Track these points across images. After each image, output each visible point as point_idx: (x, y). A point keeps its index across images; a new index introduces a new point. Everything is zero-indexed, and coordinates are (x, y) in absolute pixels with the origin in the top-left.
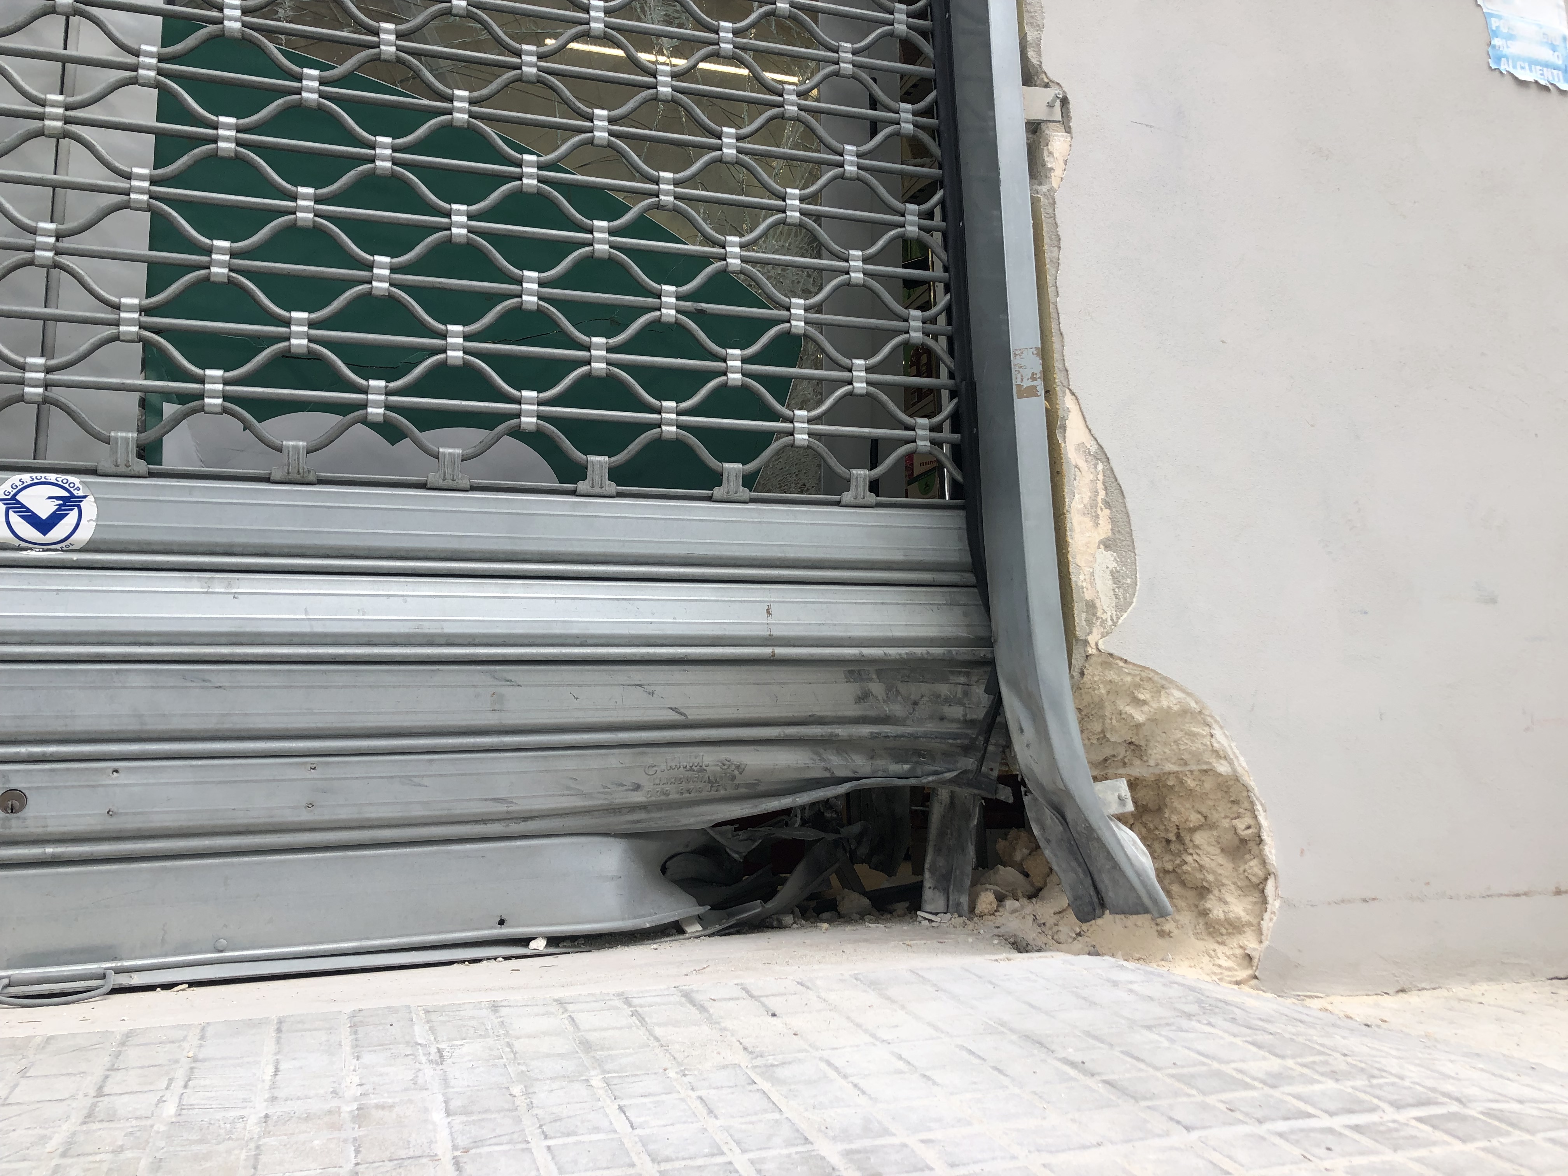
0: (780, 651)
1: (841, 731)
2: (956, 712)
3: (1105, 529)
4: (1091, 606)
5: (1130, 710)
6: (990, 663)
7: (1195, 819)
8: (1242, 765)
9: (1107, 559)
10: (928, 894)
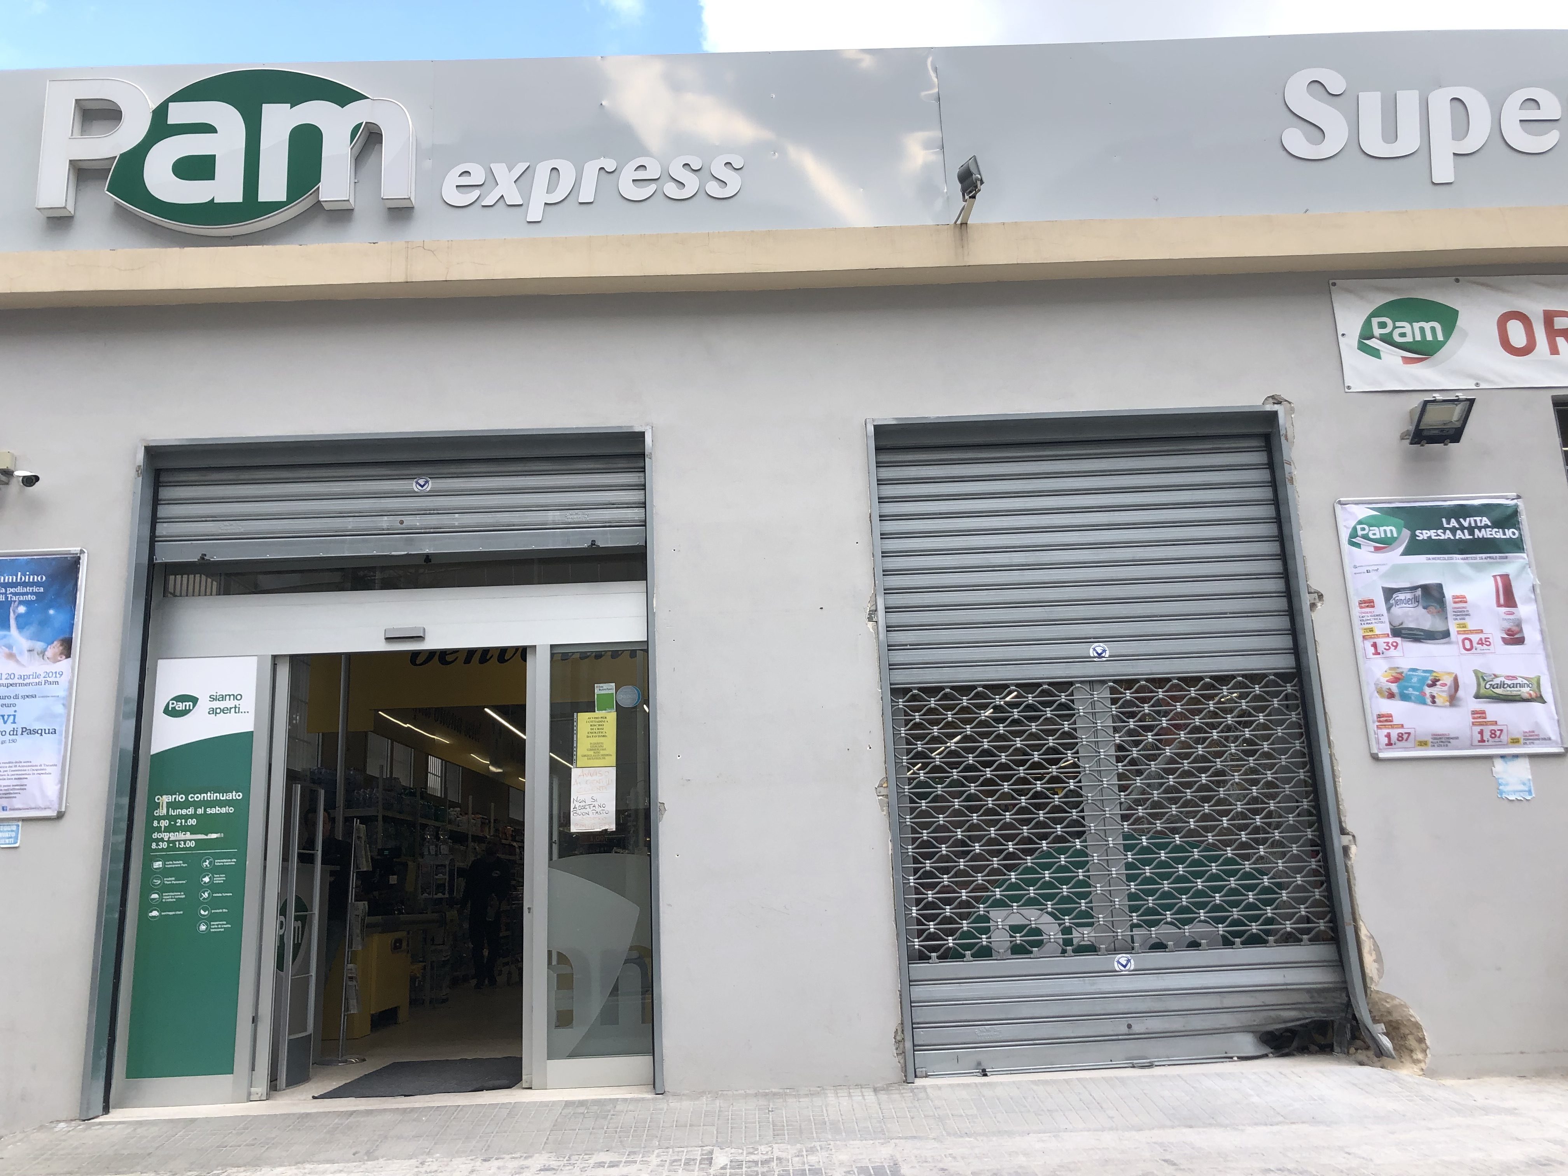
0: (1289, 987)
1: (1307, 1006)
2: (1338, 1001)
3: (1374, 957)
4: (1372, 978)
5: (1385, 1004)
6: (1346, 989)
7: (1407, 1032)
8: (1418, 1019)
9: (1376, 965)
10: (1335, 1047)
